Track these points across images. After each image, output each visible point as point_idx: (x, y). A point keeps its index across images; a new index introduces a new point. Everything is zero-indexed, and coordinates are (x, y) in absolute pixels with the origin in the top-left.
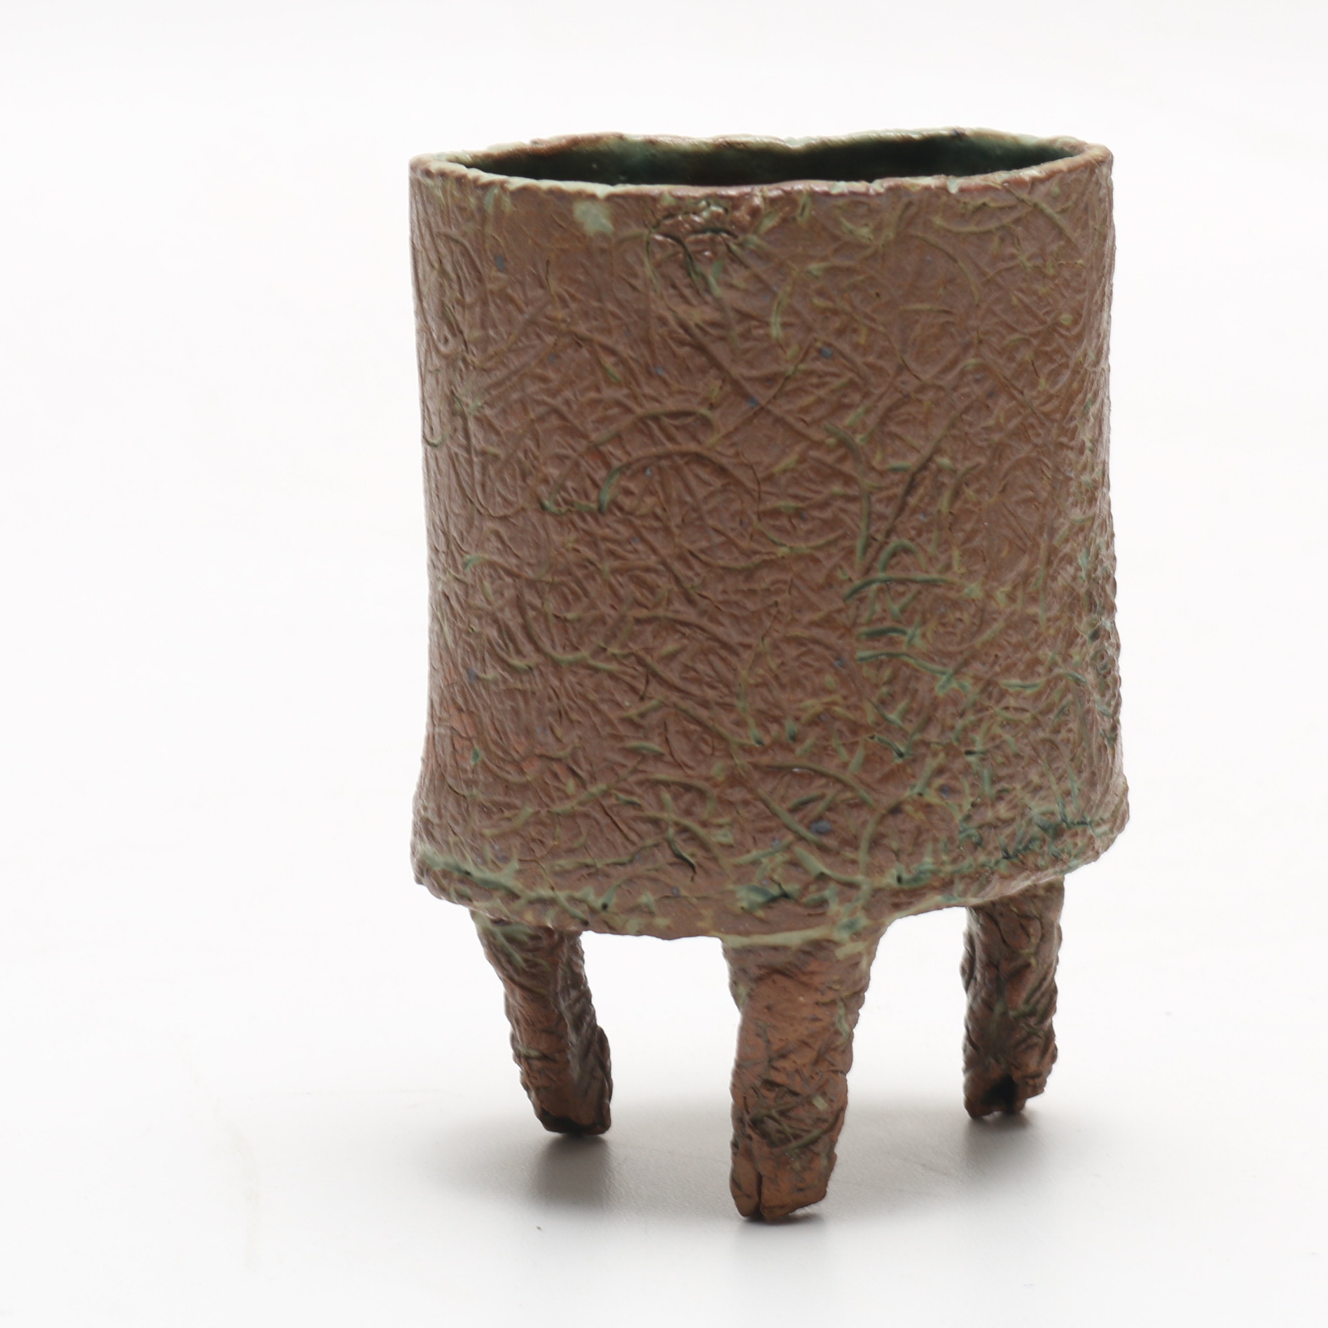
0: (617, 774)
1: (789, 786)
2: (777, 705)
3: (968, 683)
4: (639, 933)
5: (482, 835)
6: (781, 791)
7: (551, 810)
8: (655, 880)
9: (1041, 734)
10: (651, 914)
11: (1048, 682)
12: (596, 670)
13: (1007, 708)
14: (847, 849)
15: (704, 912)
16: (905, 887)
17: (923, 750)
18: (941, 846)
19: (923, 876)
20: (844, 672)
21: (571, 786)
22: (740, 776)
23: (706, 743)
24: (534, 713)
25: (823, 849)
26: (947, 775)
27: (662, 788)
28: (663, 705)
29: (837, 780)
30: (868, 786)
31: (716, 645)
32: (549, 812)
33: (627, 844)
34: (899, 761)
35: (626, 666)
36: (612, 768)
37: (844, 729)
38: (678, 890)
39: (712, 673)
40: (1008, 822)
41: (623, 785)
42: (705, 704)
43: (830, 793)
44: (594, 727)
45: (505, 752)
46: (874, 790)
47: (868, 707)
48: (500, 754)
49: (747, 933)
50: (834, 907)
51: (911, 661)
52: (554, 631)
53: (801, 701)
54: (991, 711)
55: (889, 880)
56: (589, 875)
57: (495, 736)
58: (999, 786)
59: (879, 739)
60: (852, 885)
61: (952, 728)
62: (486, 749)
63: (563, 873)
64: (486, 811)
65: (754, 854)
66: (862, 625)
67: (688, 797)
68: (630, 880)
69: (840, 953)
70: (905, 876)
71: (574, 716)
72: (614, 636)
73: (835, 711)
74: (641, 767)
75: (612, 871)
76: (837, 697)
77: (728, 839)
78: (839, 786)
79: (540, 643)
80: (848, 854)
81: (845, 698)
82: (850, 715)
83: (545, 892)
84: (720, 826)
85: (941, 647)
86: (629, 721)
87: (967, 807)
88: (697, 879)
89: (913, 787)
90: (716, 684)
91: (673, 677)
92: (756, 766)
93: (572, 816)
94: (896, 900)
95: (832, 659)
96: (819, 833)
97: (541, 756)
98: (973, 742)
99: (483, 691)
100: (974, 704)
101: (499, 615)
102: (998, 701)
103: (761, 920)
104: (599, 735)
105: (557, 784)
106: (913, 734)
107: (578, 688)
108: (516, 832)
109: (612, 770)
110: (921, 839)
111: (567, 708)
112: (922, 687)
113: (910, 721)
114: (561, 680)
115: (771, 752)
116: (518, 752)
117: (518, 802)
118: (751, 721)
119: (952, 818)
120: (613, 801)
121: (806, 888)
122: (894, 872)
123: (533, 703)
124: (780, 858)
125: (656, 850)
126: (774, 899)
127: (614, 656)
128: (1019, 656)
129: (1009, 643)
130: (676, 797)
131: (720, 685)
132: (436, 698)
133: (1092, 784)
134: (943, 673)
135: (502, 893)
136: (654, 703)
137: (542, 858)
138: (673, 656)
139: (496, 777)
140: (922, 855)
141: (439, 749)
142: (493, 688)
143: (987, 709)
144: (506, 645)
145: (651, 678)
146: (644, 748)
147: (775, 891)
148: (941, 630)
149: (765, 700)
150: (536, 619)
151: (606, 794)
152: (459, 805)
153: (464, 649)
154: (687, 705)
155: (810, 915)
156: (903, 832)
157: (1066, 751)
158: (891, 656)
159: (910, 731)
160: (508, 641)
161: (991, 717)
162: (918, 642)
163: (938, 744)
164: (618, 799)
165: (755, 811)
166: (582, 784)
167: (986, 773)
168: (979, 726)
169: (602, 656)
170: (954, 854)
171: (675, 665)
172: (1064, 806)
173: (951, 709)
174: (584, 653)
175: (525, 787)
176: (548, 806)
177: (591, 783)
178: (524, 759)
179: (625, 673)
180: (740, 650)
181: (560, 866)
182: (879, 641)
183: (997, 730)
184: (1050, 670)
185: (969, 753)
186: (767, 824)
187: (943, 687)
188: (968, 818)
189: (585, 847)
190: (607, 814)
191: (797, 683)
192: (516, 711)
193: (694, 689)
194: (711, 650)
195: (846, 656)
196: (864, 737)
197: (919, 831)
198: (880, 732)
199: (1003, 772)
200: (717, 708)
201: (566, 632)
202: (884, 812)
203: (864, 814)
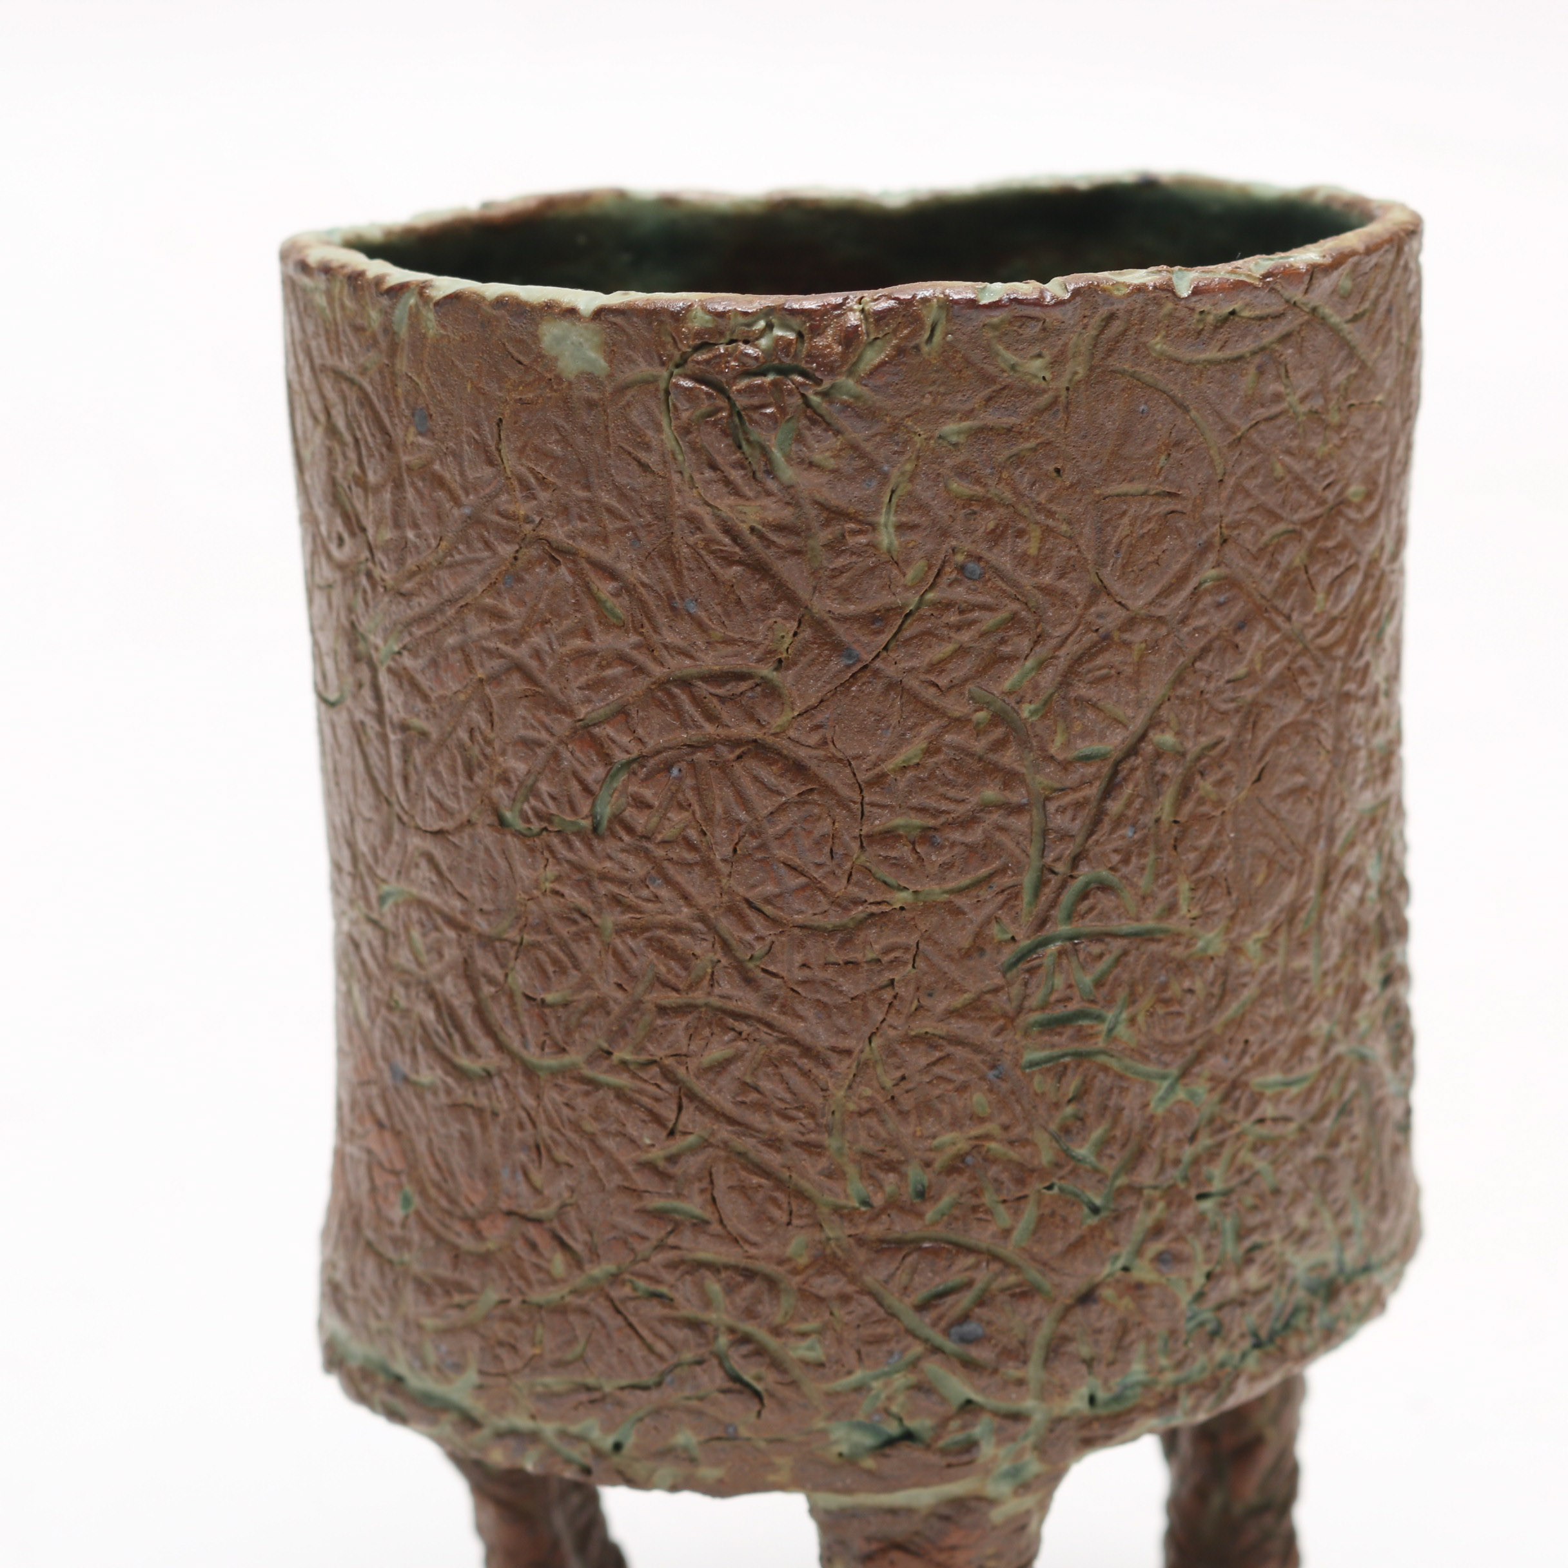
0: (633, 1250)
1: (914, 1271)
2: (893, 1143)
3: (1201, 1087)
4: (674, 1488)
5: (420, 1327)
6: (902, 1278)
7: (528, 1298)
8: (700, 1413)
9: (1312, 1152)
10: (693, 1461)
11: (1323, 1071)
12: (595, 1085)
13: (1261, 1121)
14: (1011, 1364)
15: (778, 1460)
16: (1101, 1411)
17: (1129, 1201)
18: (1158, 1344)
19: (1129, 1393)
20: (1005, 1087)
21: (558, 1263)
22: (834, 1254)
23: (780, 1207)
24: (496, 1147)
25: (969, 1365)
26: (1169, 1236)
27: (708, 1274)
28: (705, 1144)
29: (994, 1257)
30: (1045, 1264)
31: (794, 1050)
32: (524, 1302)
33: (653, 1359)
34: (1093, 1221)
35: (645, 1081)
36: (624, 1240)
37: (1005, 1177)
38: (736, 1430)
39: (788, 1096)
40: (1258, 1293)
41: (641, 1267)
42: (774, 1143)
43: (982, 1277)
44: (594, 1173)
45: (452, 1201)
46: (1053, 1270)
47: (1041, 1138)
48: (444, 1203)
49: (848, 1491)
50: (987, 1450)
51: (1113, 1063)
52: (525, 1020)
53: (934, 1137)
54: (1237, 1129)
55: (1077, 1403)
56: (592, 1402)
57: (436, 1176)
58: (1247, 1243)
59: (1061, 1190)
60: (1017, 1417)
61: (1177, 1162)
62: (423, 1192)
63: (549, 1396)
64: (424, 1289)
65: (858, 1375)
66: (1031, 1010)
67: (749, 1289)
68: (657, 1412)
69: (997, 1515)
70: (1102, 1395)
71: (561, 1155)
72: (623, 1033)
73: (988, 1150)
74: (672, 1240)
75: (626, 1396)
76: (991, 1127)
77: (817, 1354)
78: (996, 1267)
79: (502, 1037)
80: (1012, 1370)
81: (1006, 1128)
82: (1013, 1154)
83: (522, 1422)
84: (804, 1335)
85: (1159, 1036)
86: (649, 1166)
87: (1199, 1280)
88: (765, 1413)
89: (1117, 1258)
90: (794, 1113)
91: (724, 1101)
92: (861, 1241)
93: (561, 1309)
94: (1085, 1433)
95: (984, 1068)
96: (965, 1340)
97: (510, 1213)
98: (1209, 1180)
99: (415, 1103)
100: (1211, 1120)
101: (437, 986)
102: (1249, 1112)
103: (870, 1473)
104: (603, 1188)
105: (534, 1259)
106: (1116, 1177)
107: (566, 1111)
108: (471, 1328)
109: (626, 1242)
110: (1128, 1340)
111: (549, 1142)
112: (1130, 1102)
113: (1112, 1157)
114: (538, 1097)
115: (884, 1217)
116: (472, 1204)
117: (475, 1283)
118: (852, 1170)
119: (1175, 1304)
120: (627, 1291)
121: (944, 1423)
122: (1084, 1391)
123: (495, 1131)
124: (900, 1380)
125: (698, 1369)
126: (891, 1442)
127: (624, 1063)
128: (1280, 1037)
129: (1266, 1019)
130: (730, 1289)
131: (801, 1115)
132: (346, 1099)
133: (1382, 1209)
134: (1164, 1077)
135: (452, 1417)
136: (691, 1139)
137: (516, 1372)
138: (721, 1066)
139: (439, 1239)
140: (1128, 1363)
141: (350, 1178)
142: (429, 1098)
143: (1231, 1125)
144: (449, 1035)
145: (685, 1101)
146: (675, 1211)
147: (893, 1429)
148: (1161, 1010)
149: (875, 1137)
150: (494, 997)
151: (615, 1278)
152: (382, 1274)
153: (384, 1031)
154: (747, 1144)
155: (949, 1466)
156: (1099, 1331)
157: (1345, 1173)
158: (1080, 1056)
159: (1111, 1173)
160: (452, 1030)
161: (1239, 1136)
162: (1122, 1031)
163: (1155, 1188)
164: (635, 1289)
165: (860, 1311)
166: (577, 1263)
167: (1228, 1225)
168: (1218, 1155)
169: (605, 1064)
170: (1179, 1356)
171: (724, 1081)
172: (1342, 1249)
173: (1175, 1133)
174: (575, 1057)
175: (485, 1259)
176: (521, 1292)
177: (591, 1261)
178: (483, 1215)
179: (641, 1092)
180: (834, 1058)
181: (545, 1385)
182: (1060, 1034)
183: (1245, 1156)
184: (1325, 1050)
185: (1202, 1196)
186: (880, 1330)
187: (1163, 1099)
188: (1200, 1296)
189: (581, 1358)
190: (618, 1311)
191: (926, 1108)
192: (467, 1139)
193: (756, 1119)
194: (784, 1058)
195: (1007, 1061)
196: (1035, 1186)
197: (1124, 1328)
198: (1061, 1178)
199: (1254, 1220)
200: (796, 1150)
201: (546, 1024)
202: (1069, 1301)
203: (1037, 1307)
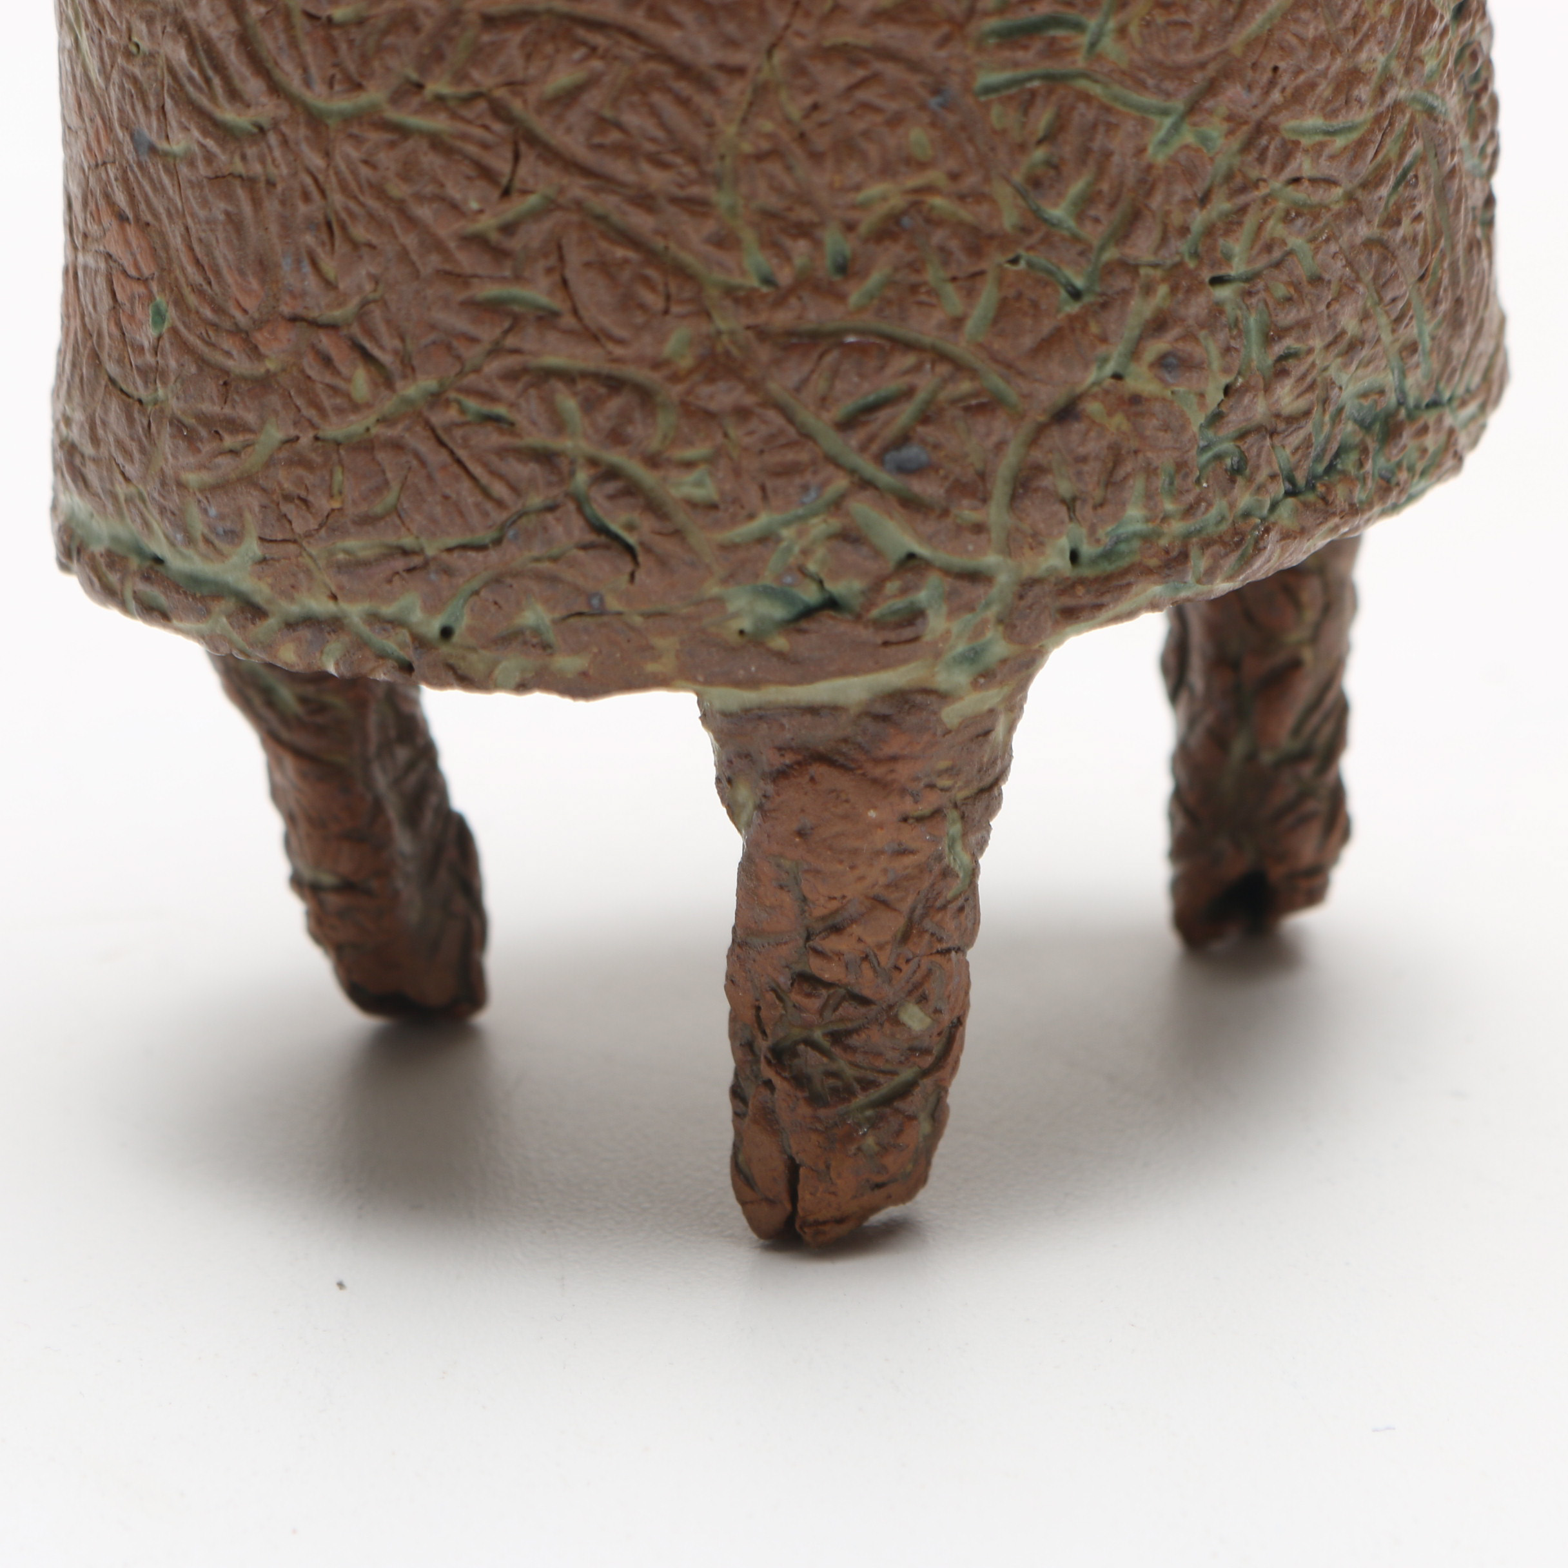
0: (459, 358)
1: (835, 374)
2: (804, 198)
3: (1215, 129)
4: (522, 687)
5: (181, 485)
6: (819, 384)
7: (321, 434)
8: (554, 579)
9: (1363, 230)
10: (546, 647)
11: (1378, 119)
12: (403, 132)
13: (1296, 181)
14: (965, 502)
15: (659, 642)
16: (1087, 572)
17: (1122, 282)
18: (1161, 481)
19: (1123, 547)
20: (952, 119)
21: (360, 382)
22: (727, 353)
23: (652, 288)
24: (274, 228)
25: (911, 504)
26: (1175, 332)
27: (559, 385)
28: (550, 206)
29: (941, 356)
30: (1009, 366)
31: (664, 69)
32: (317, 438)
33: (489, 506)
34: (1073, 308)
35: (469, 122)
36: (447, 344)
37: (954, 245)
38: (602, 601)
39: (660, 134)
40: (1293, 420)
41: (471, 380)
42: (645, 200)
43: (925, 383)
44: (404, 255)
45: (219, 310)
46: (1021, 374)
47: (1003, 193)
48: (208, 313)
49: (753, 683)
50: (937, 623)
51: (1096, 90)
52: (306, 48)
53: (858, 188)
54: (1264, 190)
55: (1054, 559)
56: (410, 570)
57: (198, 279)
58: (1278, 349)
59: (1030, 264)
60: (975, 577)
61: (1184, 230)
62: (179, 302)
63: (354, 566)
64: (185, 433)
65: (764, 519)
66: (987, 14)
67: (614, 404)
68: (497, 580)
69: (951, 715)
70: (1087, 550)
71: (360, 232)
72: (438, 56)
73: (932, 208)
74: (510, 341)
75: (455, 559)
76: (935, 176)
77: (707, 491)
78: (944, 369)
79: (278, 75)
80: (967, 512)
81: (954, 177)
82: (965, 214)
83: (321, 605)
84: (689, 465)
85: (1159, 55)
86: (478, 241)
87: (1215, 396)
88: (640, 576)
89: (1105, 360)
90: (669, 158)
91: (574, 144)
92: (762, 334)
93: (366, 445)
94: (1067, 601)
95: (922, 92)
96: (903, 470)
97: (294, 319)
98: (1228, 258)
99: (166, 180)
100: (1229, 177)
101: (189, 14)
102: (1279, 168)
103: (780, 655)
104: (416, 274)
105: (329, 379)
106: (1103, 248)
107: (365, 171)
108: (249, 480)
109: (449, 348)
110: (1121, 473)
111: (344, 215)
112: (1120, 144)
113: (1097, 220)
114: (327, 155)
115: (793, 301)
116: (245, 311)
117: (251, 418)
118: (748, 236)
119: (1184, 427)
120: (453, 414)
121: (877, 585)
122: (1064, 543)
123: (272, 206)
124: (819, 526)
125: (550, 517)
126: (809, 613)
127: (440, 99)
128: (1321, 66)
129: (1302, 40)
130: (589, 405)
131: (678, 160)
132: (76, 191)
133: (1456, 323)
134: (1165, 112)
135: (229, 604)
136: (532, 200)
137: (308, 535)
138: (570, 96)
139: (202, 362)
140: (1123, 505)
141: (86, 299)
142: (184, 170)
143: (1256, 185)
144: (208, 81)
145: (523, 147)
146: (514, 300)
147: (810, 595)
148: (1160, 18)
149: (779, 190)
150: (264, 20)
151: (436, 399)
152: (130, 420)
153: (122, 87)
154: (607, 203)
155: (886, 644)
156: (1084, 459)
157: (1409, 262)
158: (1051, 78)
159: (1096, 243)
160: (210, 73)
161: (1265, 200)
162: (1109, 46)
163: (1155, 266)
164: (463, 411)
165: (764, 430)
166: (385, 379)
167: (1253, 321)
168: (1240, 224)
169: (415, 101)
170: (1190, 498)
171: (574, 116)
172: (1403, 374)
173: (1182, 190)
174: (374, 95)
175: (263, 384)
176: (313, 426)
177: (404, 377)
178: (259, 324)
179: (464, 137)
180: (721, 80)
181: (346, 551)
182: (1025, 48)
183: (1275, 228)
184: (1381, 92)
185: (1217, 281)
186: (790, 456)
187: (1164, 142)
188: (1216, 418)
189: (396, 510)
190: (441, 443)
191: (847, 148)
192: (235, 222)
193: (619, 168)
194: (654, 82)
195: (954, 84)
196: (996, 259)
197: (1116, 456)
198: (1030, 248)
199: (1289, 317)
200: (672, 210)
201: (335, 50)
202: (1042, 419)
203: (1000, 426)
